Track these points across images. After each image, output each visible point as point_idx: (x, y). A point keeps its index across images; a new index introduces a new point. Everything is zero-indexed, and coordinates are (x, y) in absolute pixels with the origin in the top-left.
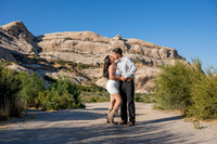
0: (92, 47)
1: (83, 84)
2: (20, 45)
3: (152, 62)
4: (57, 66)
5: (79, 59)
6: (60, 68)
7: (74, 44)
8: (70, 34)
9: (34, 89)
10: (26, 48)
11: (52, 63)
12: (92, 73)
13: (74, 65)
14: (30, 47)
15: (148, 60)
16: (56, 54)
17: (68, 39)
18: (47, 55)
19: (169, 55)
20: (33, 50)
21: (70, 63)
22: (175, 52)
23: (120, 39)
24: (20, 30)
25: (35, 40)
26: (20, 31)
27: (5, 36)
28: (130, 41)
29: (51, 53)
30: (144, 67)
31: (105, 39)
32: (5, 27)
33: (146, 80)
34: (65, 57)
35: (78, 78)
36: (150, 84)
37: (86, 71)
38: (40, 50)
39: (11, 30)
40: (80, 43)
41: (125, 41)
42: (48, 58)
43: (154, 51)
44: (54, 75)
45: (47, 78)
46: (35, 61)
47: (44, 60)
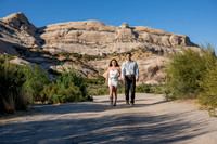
0: (97, 37)
1: (90, 77)
2: (22, 37)
3: (162, 51)
4: (61, 58)
5: (84, 51)
6: (65, 61)
7: (79, 35)
8: (73, 24)
9: (39, 82)
10: (28, 41)
11: (56, 55)
12: (98, 65)
13: (79, 57)
14: (32, 39)
15: (157, 48)
16: (60, 46)
17: (72, 29)
18: (50, 47)
19: (180, 42)
20: (35, 43)
21: (75, 55)
22: (187, 39)
23: (127, 27)
24: (21, 21)
25: (37, 32)
26: (21, 23)
27: (6, 29)
28: (138, 28)
29: (54, 45)
30: (154, 56)
31: (111, 27)
32: (5, 19)
33: (156, 70)
34: (69, 48)
35: (84, 70)
36: (160, 74)
37: (92, 63)
38: (43, 42)
39: (12, 22)
40: (85, 32)
41: (132, 29)
42: (52, 51)
43: (164, 38)
44: (59, 68)
45: (51, 72)
46: (39, 54)
47: (48, 53)
